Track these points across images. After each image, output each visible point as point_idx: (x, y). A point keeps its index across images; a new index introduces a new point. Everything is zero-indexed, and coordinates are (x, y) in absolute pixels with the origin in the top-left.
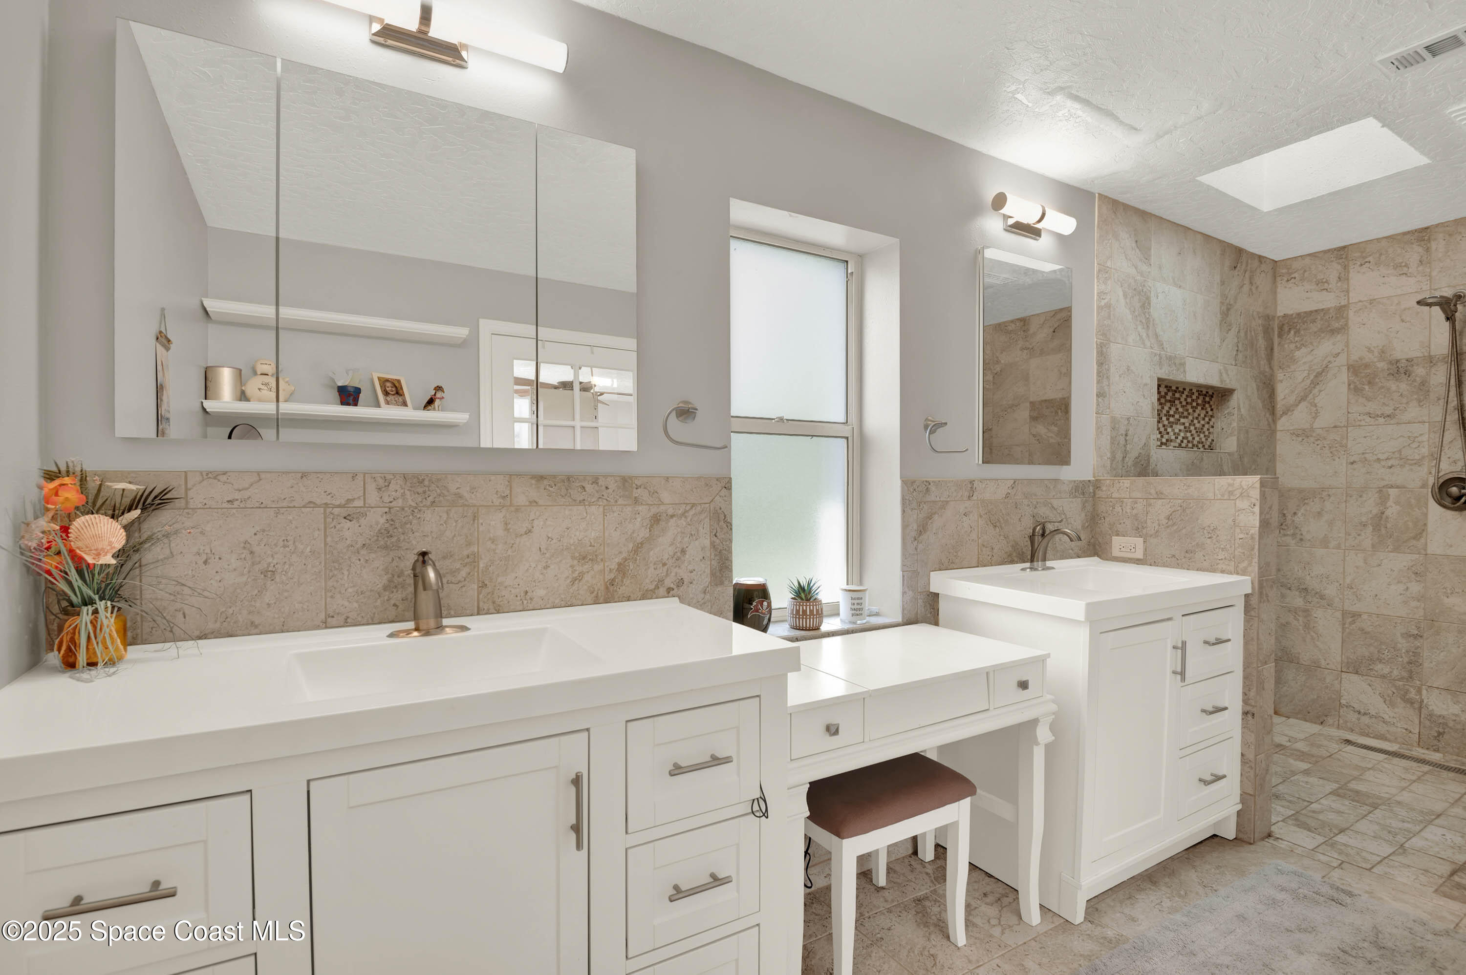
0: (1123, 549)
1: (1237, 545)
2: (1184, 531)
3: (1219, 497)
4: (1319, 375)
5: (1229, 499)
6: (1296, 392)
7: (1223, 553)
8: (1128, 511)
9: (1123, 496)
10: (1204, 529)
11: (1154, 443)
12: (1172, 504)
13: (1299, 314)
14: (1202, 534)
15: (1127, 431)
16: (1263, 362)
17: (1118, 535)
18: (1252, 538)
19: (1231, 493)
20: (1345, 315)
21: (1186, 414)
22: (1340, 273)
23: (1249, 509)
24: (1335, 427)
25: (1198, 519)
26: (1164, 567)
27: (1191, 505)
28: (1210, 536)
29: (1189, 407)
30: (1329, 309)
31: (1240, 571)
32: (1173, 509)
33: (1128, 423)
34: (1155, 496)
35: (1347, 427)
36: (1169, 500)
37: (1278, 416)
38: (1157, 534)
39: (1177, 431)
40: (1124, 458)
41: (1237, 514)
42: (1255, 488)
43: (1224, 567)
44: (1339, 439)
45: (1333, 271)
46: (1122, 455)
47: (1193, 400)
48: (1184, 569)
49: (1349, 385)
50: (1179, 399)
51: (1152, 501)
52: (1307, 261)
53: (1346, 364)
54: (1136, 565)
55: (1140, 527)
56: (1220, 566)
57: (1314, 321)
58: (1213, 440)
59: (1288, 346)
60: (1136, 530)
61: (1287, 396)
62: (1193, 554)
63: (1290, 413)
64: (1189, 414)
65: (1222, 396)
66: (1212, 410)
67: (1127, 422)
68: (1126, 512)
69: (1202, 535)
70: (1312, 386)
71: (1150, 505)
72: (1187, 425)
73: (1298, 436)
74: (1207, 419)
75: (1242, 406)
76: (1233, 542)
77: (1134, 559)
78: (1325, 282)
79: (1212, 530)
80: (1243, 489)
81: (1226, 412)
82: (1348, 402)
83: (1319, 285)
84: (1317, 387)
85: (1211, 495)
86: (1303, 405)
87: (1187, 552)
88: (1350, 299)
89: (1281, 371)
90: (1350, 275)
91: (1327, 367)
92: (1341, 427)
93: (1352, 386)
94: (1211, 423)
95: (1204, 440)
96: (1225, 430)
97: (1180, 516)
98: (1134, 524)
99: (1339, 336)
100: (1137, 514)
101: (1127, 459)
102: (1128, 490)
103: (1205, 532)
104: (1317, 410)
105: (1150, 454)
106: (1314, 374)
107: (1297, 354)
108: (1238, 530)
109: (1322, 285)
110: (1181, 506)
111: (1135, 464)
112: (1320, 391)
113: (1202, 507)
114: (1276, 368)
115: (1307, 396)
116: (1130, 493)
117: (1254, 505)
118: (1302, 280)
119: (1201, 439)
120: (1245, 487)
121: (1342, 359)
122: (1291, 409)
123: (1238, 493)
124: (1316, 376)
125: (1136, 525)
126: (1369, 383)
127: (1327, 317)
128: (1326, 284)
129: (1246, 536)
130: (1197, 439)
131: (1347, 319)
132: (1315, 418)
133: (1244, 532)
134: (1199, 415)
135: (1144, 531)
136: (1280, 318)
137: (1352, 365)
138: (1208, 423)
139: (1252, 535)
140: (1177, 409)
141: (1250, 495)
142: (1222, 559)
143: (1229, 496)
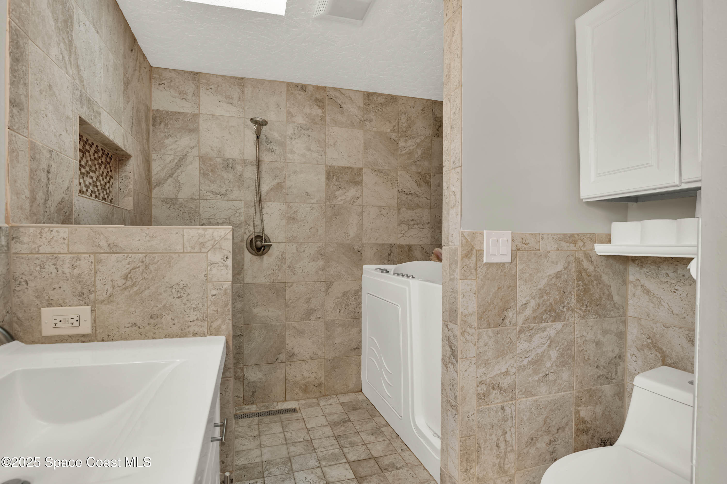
0: (59, 324)
1: (209, 303)
2: (147, 292)
3: (189, 249)
4: (181, 160)
5: (201, 252)
6: (166, 170)
7: (195, 313)
8: (67, 271)
9: (57, 250)
10: (172, 287)
11: (76, 189)
12: (131, 260)
13: (167, 112)
14: (170, 293)
15: (49, 166)
16: (145, 141)
17: (50, 305)
18: (226, 293)
19: (202, 245)
20: (197, 121)
21: (94, 168)
22: (194, 91)
23: (222, 263)
24: (192, 199)
25: (164, 277)
26: (122, 340)
27: (156, 261)
28: (179, 295)
29: (96, 162)
30: (187, 114)
31: (213, 331)
32: (132, 266)
33: (51, 157)
34: (108, 250)
35: (199, 199)
36: (126, 255)
37: (153, 187)
38: (110, 299)
39: (87, 183)
40: (46, 200)
41: (209, 268)
42: (227, 239)
43: (196, 329)
44: (194, 208)
45: (190, 88)
46: (44, 197)
47: (99, 157)
48: (148, 338)
49: (200, 170)
50: (89, 152)
51: (102, 256)
52: (173, 74)
53: (198, 155)
54: (80, 344)
55: (85, 291)
56: (191, 329)
57: (177, 120)
58: (112, 199)
59: (160, 134)
60: (80, 296)
61: (159, 172)
62: (159, 319)
63: (161, 185)
64: (96, 169)
65: (120, 160)
66: (111, 171)
67: (49, 156)
68: (63, 273)
69: (170, 295)
70: (176, 167)
71: (100, 261)
72: (95, 179)
73: (167, 203)
74: (108, 178)
75: (135, 170)
76: (205, 299)
77: (77, 335)
78: (185, 94)
79: (182, 289)
80: (215, 241)
81: (123, 175)
82: (200, 182)
83: (181, 94)
84: (180, 168)
85: (179, 248)
86: (170, 181)
87: (151, 317)
88: (201, 110)
89: (154, 152)
90: (200, 94)
91: (186, 155)
92: (195, 199)
93: (202, 172)
94: (111, 183)
95: (106, 197)
96: (122, 190)
97: (142, 274)
98: (76, 289)
99: (194, 135)
100: (79, 275)
101: (49, 203)
102: (66, 242)
103: (174, 290)
104: (180, 185)
105: (72, 200)
106: (178, 159)
107: (166, 141)
108: (210, 286)
109: (182, 94)
110: (143, 262)
111: (59, 210)
112: (182, 172)
113: (169, 262)
114: (151, 149)
115: (173, 174)
116: (68, 245)
117: (227, 258)
118: (170, 87)
119: (104, 195)
120: (217, 239)
121: (195, 152)
122: (162, 182)
123: (209, 245)
124: (179, 160)
125: (79, 289)
126: (212, 171)
127: (186, 119)
128: (185, 95)
129: (219, 291)
130: (102, 195)
131: (198, 123)
132: (179, 191)
133: (217, 287)
134: (103, 173)
135: (92, 297)
136: (154, 112)
137: (202, 157)
138: (109, 182)
139: (226, 290)
140: (87, 161)
141: (223, 247)
142: (194, 321)
143: (200, 249)
